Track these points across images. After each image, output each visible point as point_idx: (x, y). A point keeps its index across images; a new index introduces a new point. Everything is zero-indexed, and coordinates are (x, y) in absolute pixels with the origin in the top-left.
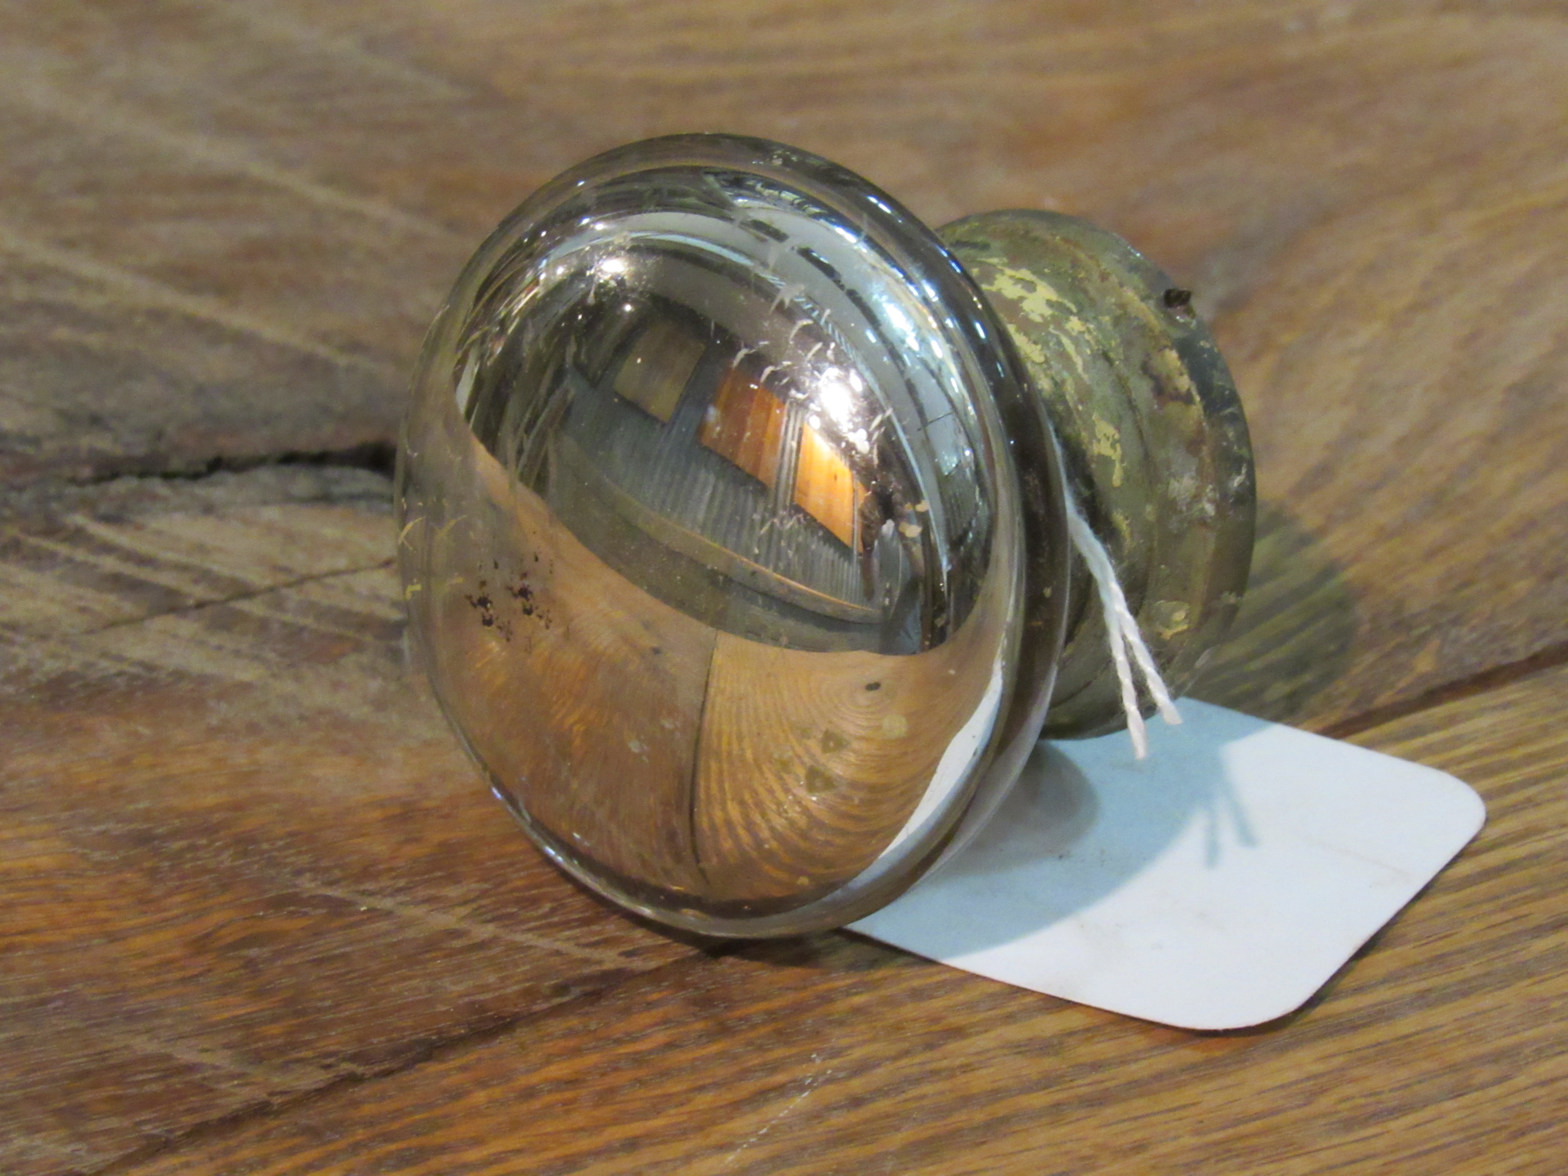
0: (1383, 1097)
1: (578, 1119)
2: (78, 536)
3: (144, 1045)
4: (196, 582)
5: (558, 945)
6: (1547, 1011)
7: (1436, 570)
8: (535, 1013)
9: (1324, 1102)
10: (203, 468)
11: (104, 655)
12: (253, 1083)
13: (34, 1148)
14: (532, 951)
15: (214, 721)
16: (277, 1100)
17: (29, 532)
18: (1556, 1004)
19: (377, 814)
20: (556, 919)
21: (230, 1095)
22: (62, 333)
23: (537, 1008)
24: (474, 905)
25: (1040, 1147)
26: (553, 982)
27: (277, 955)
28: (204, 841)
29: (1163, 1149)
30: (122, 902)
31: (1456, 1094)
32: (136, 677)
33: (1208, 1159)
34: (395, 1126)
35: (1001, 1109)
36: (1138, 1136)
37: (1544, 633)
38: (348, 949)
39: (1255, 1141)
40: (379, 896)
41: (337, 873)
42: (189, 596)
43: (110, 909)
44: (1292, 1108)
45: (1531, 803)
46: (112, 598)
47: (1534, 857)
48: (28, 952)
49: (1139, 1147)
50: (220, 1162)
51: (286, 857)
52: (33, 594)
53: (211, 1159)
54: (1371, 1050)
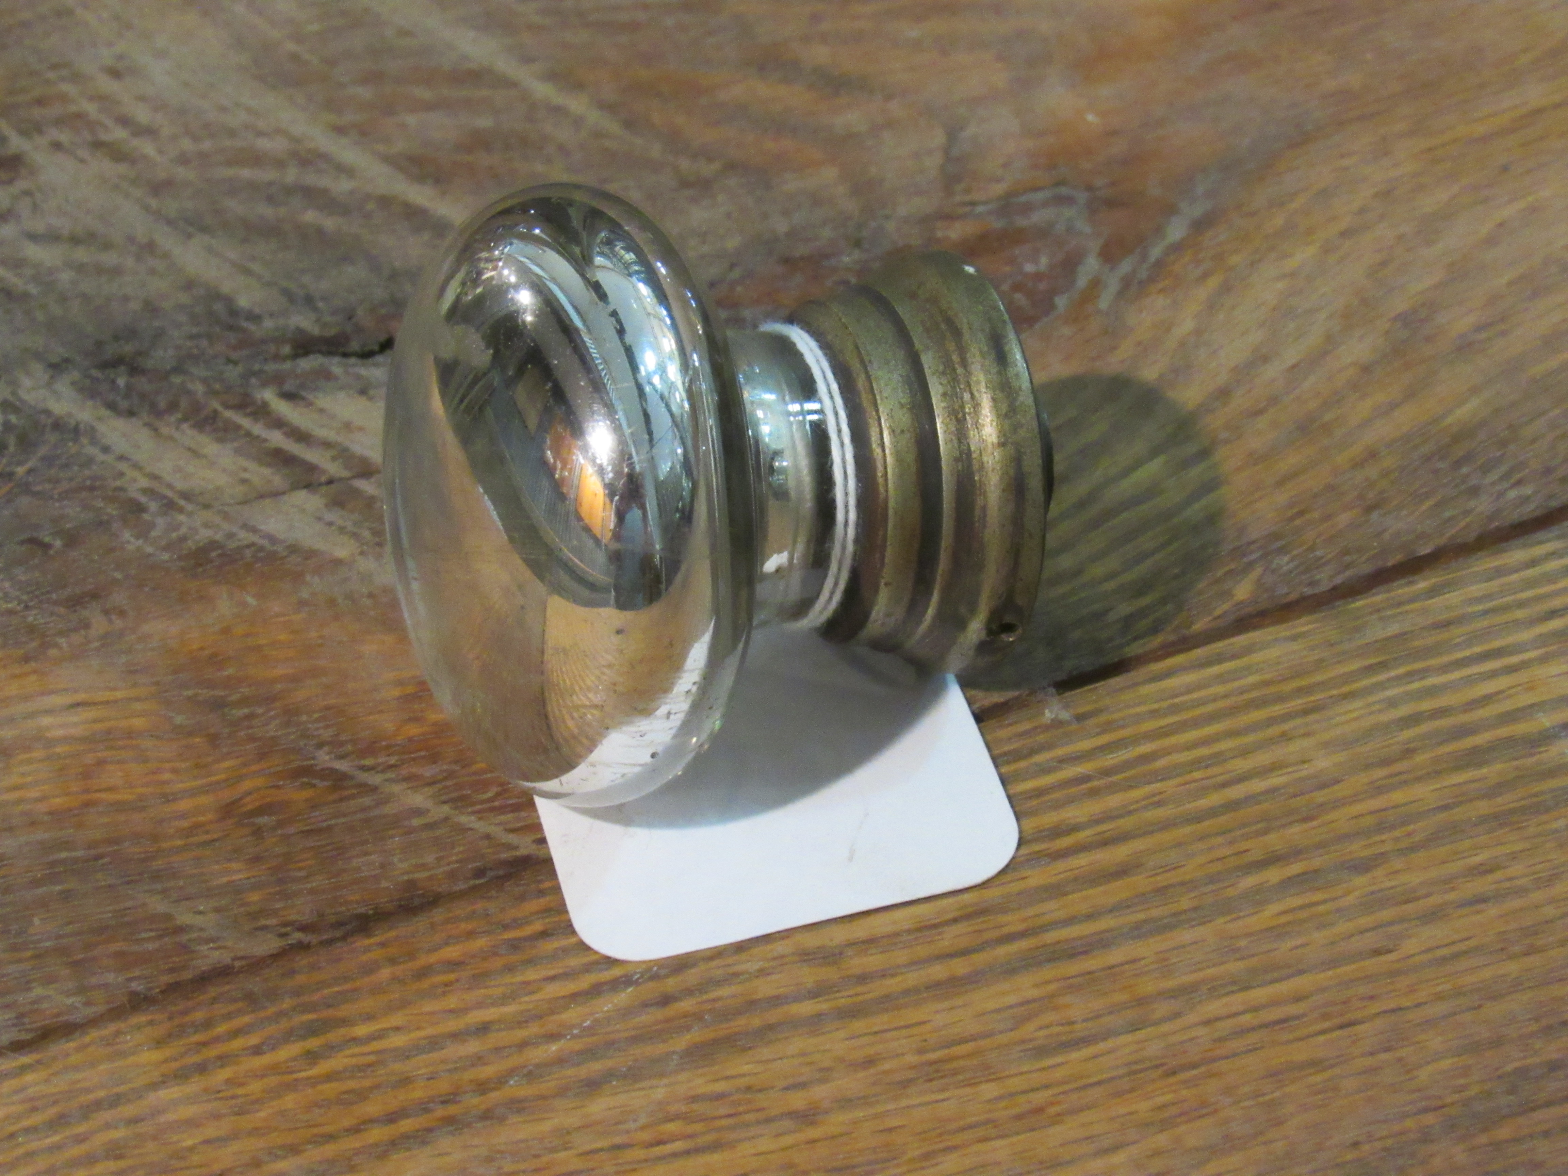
0: (1078, 1027)
1: (452, 1001)
2: (261, 412)
3: (158, 905)
4: (334, 459)
5: (492, 829)
6: (1232, 950)
7: (1282, 498)
8: (455, 892)
9: (1028, 1029)
10: (376, 348)
11: (246, 527)
12: (225, 947)
13: (48, 997)
14: (470, 832)
15: (305, 594)
16: (237, 964)
17: (227, 407)
18: (1243, 943)
19: (396, 692)
20: (497, 804)
21: (206, 957)
22: (310, 216)
23: (456, 888)
24: (439, 786)
25: (793, 1056)
26: (474, 865)
27: (280, 824)
28: (260, 711)
29: (887, 1066)
30: (184, 765)
31: (1134, 1027)
32: (261, 549)
33: (918, 1078)
34: (315, 997)
35: (774, 1016)
36: (871, 1051)
37: (1347, 567)
38: (333, 822)
39: (961, 1063)
40: (373, 772)
41: (349, 747)
42: (324, 472)
43: (174, 771)
44: (1001, 1032)
45: (1285, 737)
46: (267, 471)
47: (1272, 791)
48: (100, 809)
49: (870, 1062)
50: (176, 1022)
51: (317, 729)
52: (212, 464)
53: (170, 1018)
54: (1079, 979)
